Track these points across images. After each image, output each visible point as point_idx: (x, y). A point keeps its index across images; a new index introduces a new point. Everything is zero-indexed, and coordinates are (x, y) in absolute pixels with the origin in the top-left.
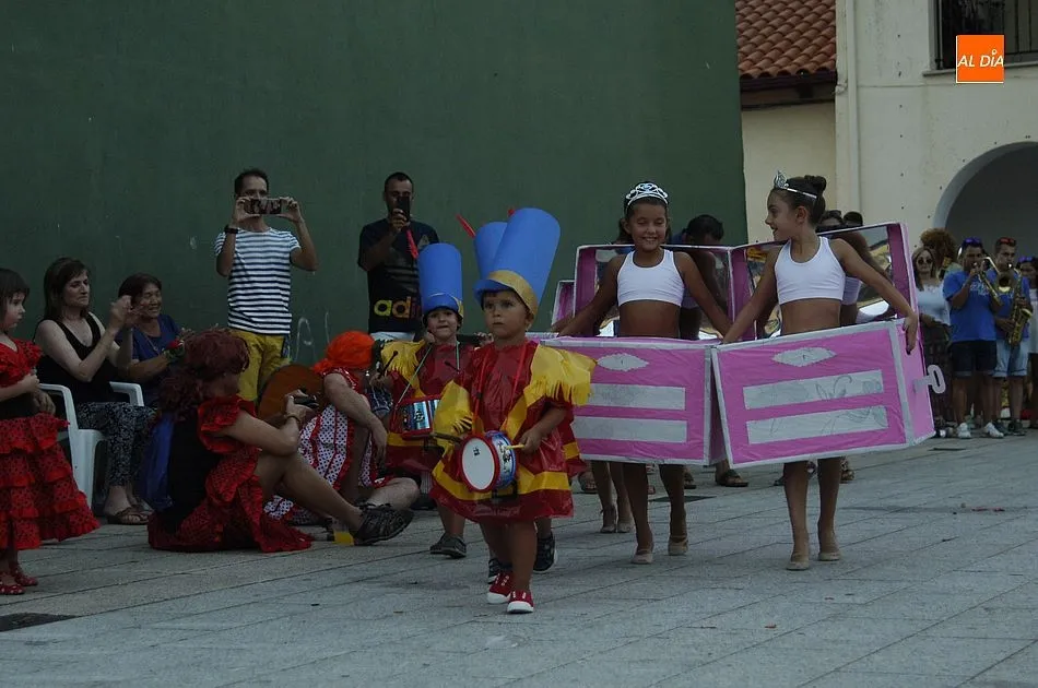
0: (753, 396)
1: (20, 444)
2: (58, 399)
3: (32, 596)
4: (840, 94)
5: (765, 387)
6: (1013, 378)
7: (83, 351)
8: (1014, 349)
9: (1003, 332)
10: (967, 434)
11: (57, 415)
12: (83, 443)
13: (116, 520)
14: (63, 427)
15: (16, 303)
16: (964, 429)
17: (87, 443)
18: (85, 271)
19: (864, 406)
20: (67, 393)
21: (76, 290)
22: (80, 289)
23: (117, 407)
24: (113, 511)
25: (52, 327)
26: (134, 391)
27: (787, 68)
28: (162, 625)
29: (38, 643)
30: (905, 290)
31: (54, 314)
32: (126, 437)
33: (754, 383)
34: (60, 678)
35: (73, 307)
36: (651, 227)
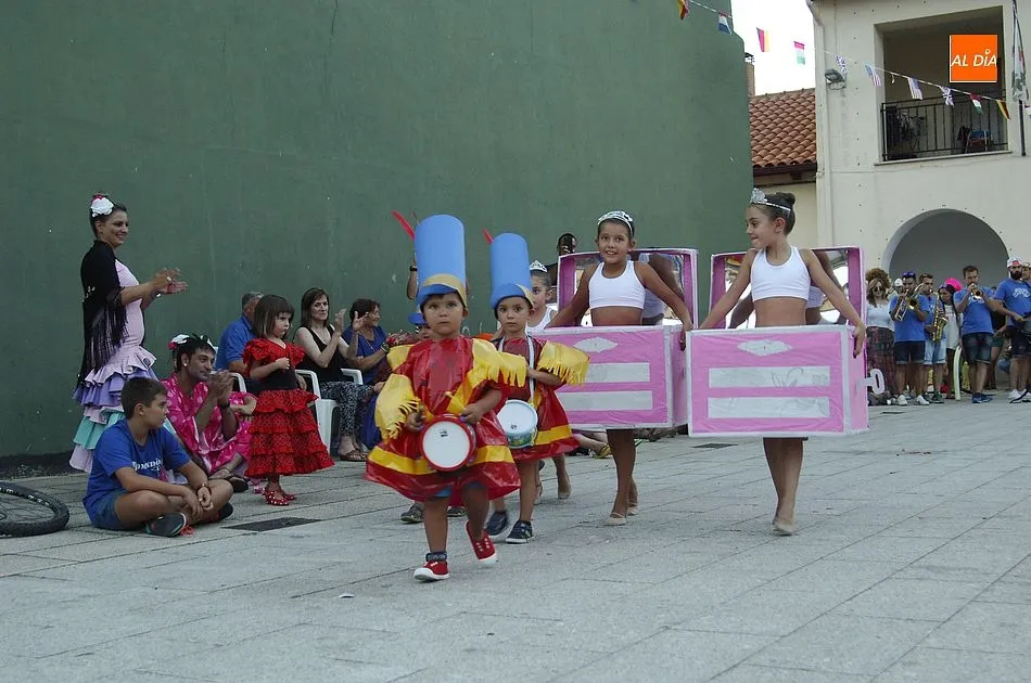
0: (717, 377)
1: (281, 406)
2: (309, 380)
3: (294, 507)
4: (820, 177)
5: (728, 370)
6: (935, 366)
7: (322, 347)
8: (937, 344)
9: (928, 334)
10: (905, 402)
11: (308, 390)
12: (324, 408)
13: (345, 458)
14: (312, 398)
15: (283, 318)
16: (902, 399)
17: (327, 408)
18: (324, 297)
19: (812, 396)
20: (314, 376)
21: (317, 309)
22: (321, 308)
23: (346, 385)
24: (343, 452)
25: (304, 331)
26: (356, 375)
27: (784, 160)
28: (376, 526)
29: (298, 537)
30: (858, 306)
31: (305, 324)
32: (351, 405)
33: (718, 365)
34: (312, 559)
35: (318, 320)
36: (612, 242)
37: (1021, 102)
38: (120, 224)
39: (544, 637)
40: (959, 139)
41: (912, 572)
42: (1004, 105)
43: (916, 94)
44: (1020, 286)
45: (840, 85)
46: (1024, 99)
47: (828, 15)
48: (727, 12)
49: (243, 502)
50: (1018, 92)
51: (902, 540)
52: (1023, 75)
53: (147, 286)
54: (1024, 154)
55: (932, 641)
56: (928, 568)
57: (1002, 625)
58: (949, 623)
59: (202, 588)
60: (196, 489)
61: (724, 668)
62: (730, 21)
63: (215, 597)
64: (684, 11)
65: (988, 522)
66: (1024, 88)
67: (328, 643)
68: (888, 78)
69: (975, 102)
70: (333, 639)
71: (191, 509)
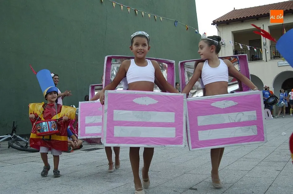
5: (207, 117)
19: (248, 125)
33: (202, 115)
36: (140, 47)
37: (265, 49)
38: (56, 79)
39: (156, 176)
40: (252, 58)
41: (242, 159)
42: (261, 50)
43: (241, 47)
44: (266, 92)
45: (224, 45)
46: (266, 48)
47: (221, 29)
48: (197, 29)
49: (85, 144)
50: (265, 47)
51: (240, 152)
52: (266, 43)
53: (63, 94)
54: (266, 61)
55: (247, 175)
56: (246, 158)
57: (263, 171)
58: (251, 171)
59: (75, 164)
60: (74, 141)
61: (198, 182)
62: (198, 31)
63: (79, 166)
64: (187, 28)
65: (260, 147)
66: (266, 46)
67: (105, 177)
68: (235, 44)
69: (255, 49)
70: (106, 176)
71: (73, 146)
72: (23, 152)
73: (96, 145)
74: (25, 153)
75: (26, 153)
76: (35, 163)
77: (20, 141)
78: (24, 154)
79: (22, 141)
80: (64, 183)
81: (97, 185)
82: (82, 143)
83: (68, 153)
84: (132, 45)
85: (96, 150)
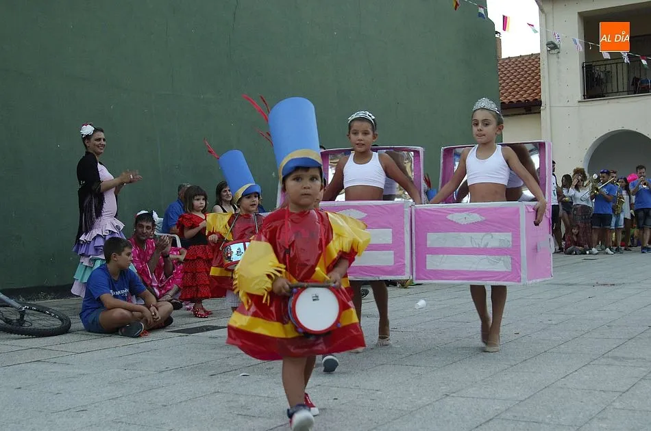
0: (433, 239)
1: (201, 255)
4: (543, 110)
5: (440, 235)
6: (617, 229)
8: (618, 216)
9: (613, 210)
10: (597, 252)
19: (498, 255)
21: (225, 194)
22: (227, 193)
25: (218, 208)
27: (520, 99)
29: (214, 337)
31: (218, 203)
33: (434, 231)
34: (223, 352)
35: (226, 201)
36: (360, 136)
38: (99, 140)
39: (369, 401)
40: (632, 85)
41: (603, 360)
45: (556, 51)
47: (548, 7)
48: (484, 6)
49: (179, 315)
51: (597, 340)
53: (118, 179)
55: (617, 405)
56: (614, 358)
58: (627, 393)
59: (154, 370)
61: (484, 421)
62: (486, 11)
63: (162, 375)
64: (457, 5)
67: (233, 404)
68: (586, 46)
69: (642, 60)
70: (236, 401)
71: (147, 320)
72: (13, 335)
73: (209, 319)
74: (16, 339)
75: (19, 339)
76: (44, 366)
77: (4, 306)
78: (14, 341)
79: (8, 305)
80: (123, 420)
81: (212, 426)
82: (170, 312)
83: (132, 339)
84: (349, 132)
85: (208, 330)
